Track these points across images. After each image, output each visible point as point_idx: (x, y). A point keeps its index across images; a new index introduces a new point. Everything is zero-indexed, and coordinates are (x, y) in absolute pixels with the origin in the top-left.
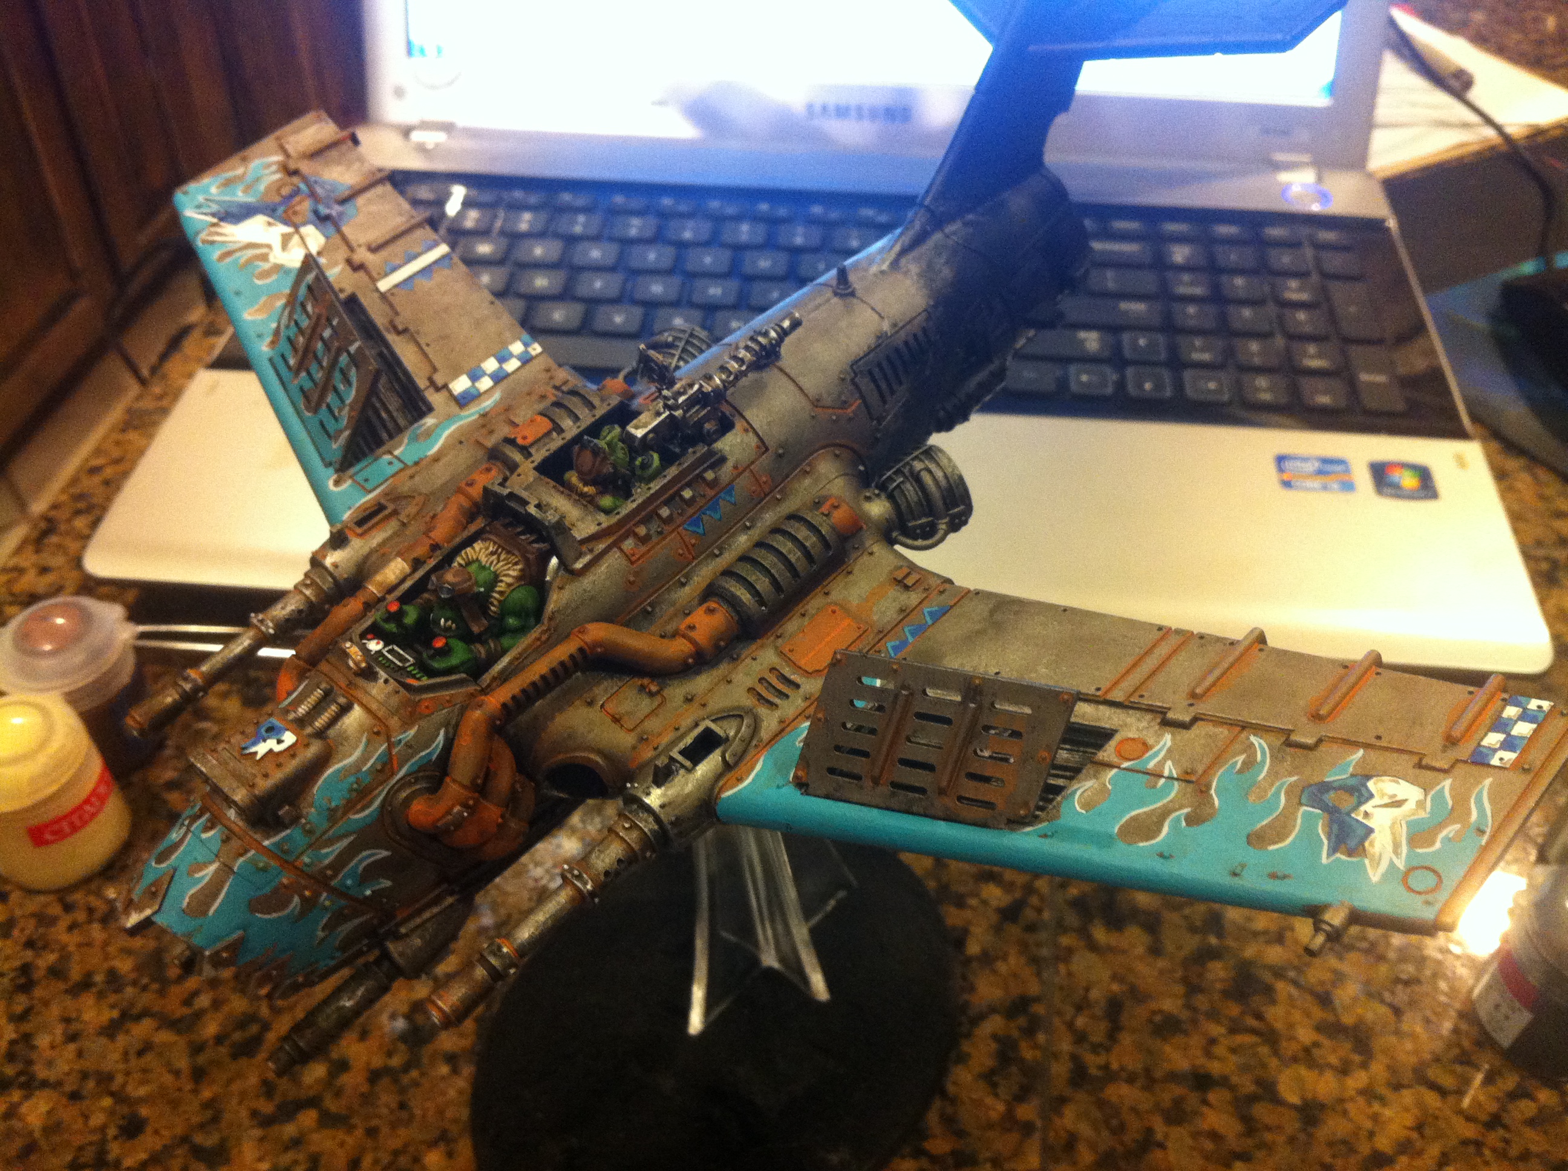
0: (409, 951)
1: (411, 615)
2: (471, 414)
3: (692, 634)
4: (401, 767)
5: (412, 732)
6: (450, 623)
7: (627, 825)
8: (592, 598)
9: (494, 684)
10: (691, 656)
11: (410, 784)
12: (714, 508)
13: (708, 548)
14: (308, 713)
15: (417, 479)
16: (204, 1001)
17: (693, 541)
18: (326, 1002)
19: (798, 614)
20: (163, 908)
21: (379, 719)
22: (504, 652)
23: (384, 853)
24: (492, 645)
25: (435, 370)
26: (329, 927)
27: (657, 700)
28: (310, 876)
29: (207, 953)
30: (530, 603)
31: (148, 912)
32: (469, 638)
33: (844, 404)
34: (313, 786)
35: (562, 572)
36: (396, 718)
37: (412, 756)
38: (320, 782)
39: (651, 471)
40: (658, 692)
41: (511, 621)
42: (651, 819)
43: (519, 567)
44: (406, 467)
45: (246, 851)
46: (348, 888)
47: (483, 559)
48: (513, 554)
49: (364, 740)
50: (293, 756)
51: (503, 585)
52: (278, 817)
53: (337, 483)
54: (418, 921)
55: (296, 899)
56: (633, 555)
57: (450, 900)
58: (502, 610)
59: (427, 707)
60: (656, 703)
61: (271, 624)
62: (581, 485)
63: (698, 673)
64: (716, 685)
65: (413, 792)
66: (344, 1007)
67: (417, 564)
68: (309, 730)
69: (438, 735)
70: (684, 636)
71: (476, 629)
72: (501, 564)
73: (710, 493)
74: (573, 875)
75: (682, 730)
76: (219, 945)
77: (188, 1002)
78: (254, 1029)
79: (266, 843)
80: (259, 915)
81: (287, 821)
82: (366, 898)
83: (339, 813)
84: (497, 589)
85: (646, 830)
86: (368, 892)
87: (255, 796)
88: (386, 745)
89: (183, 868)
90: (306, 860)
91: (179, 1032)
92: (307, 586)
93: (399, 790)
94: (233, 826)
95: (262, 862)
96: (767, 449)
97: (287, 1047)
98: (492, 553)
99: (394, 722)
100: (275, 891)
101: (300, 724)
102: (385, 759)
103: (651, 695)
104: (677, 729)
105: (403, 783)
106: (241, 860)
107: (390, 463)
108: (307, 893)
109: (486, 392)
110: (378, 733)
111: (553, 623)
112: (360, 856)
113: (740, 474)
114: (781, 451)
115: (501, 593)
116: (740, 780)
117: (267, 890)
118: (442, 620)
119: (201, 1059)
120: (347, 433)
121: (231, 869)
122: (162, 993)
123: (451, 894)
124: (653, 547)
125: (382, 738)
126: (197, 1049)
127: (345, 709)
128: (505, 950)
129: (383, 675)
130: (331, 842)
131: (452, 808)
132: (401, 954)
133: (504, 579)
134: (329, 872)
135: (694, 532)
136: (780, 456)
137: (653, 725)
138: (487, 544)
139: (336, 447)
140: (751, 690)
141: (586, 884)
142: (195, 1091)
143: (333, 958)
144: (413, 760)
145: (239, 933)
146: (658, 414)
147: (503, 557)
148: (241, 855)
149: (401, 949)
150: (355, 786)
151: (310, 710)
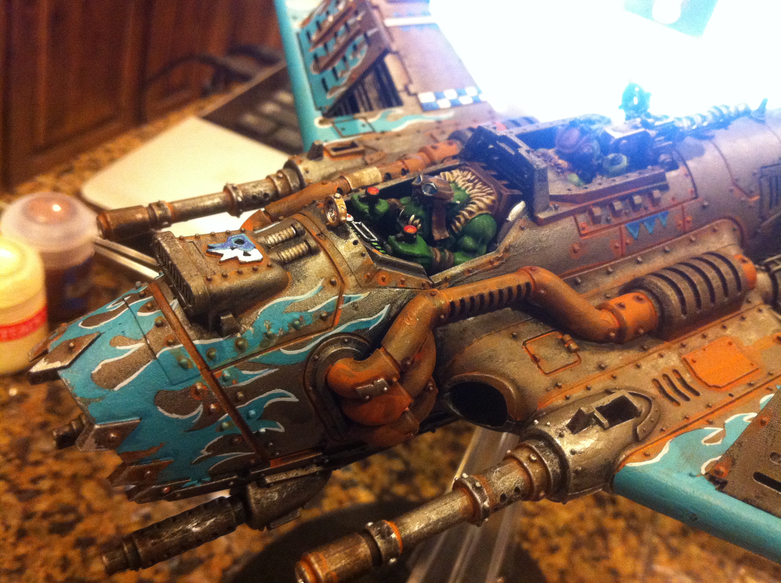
0: (264, 501)
1: (383, 206)
2: (429, 118)
3: (622, 312)
4: (340, 325)
5: (363, 296)
6: (417, 221)
7: (534, 458)
8: (542, 249)
9: (444, 285)
10: (613, 330)
11: (344, 343)
12: (651, 222)
13: (634, 253)
14: (276, 244)
15: (381, 142)
16: (45, 485)
17: (628, 241)
18: (175, 520)
19: (700, 334)
20: (72, 367)
21: (338, 272)
22: (455, 264)
23: (293, 399)
24: (447, 254)
25: (410, 82)
26: (216, 449)
27: (573, 358)
28: (222, 391)
29: (97, 427)
30: (490, 232)
31: (58, 364)
32: (430, 241)
33: (750, 194)
34: (259, 308)
35: (525, 217)
36: (353, 278)
37: (354, 318)
38: (267, 306)
39: (617, 167)
40: (575, 351)
41: (469, 242)
42: (556, 460)
43: (492, 198)
44: (374, 131)
45: (175, 343)
46: (249, 417)
47: (460, 183)
48: (489, 187)
49: (320, 284)
50: (255, 270)
51: (474, 206)
52: (219, 321)
53: (321, 122)
54: (283, 477)
55: (200, 408)
56: (584, 229)
57: (315, 469)
58: (464, 228)
59: (383, 279)
60: (572, 360)
61: (241, 194)
62: (556, 157)
63: (612, 349)
64: (627, 365)
65: (343, 351)
66: (189, 531)
67: (388, 177)
68: (274, 256)
69: (383, 308)
70: (612, 311)
71: (437, 235)
72: (475, 190)
73: (652, 209)
74: (474, 486)
75: (592, 392)
76: (112, 424)
77: (35, 481)
78: (71, 517)
79: (197, 342)
80: (161, 410)
81: (225, 328)
82: (258, 433)
83: (275, 341)
84: (469, 209)
85: (550, 469)
86: (263, 430)
87: (209, 290)
88: (337, 297)
89: (108, 337)
90: (227, 374)
91: (21, 499)
92: (278, 178)
93: (331, 344)
94: (171, 316)
95: (187, 358)
96: (696, 198)
97: (126, 549)
98: (469, 181)
99: (351, 280)
100: (186, 393)
101: (267, 248)
102: (331, 310)
103: (569, 350)
104: (588, 389)
105: (338, 339)
106: (168, 349)
107: (363, 126)
108: (213, 407)
109: (444, 109)
110: (333, 284)
111: (507, 255)
112: (273, 392)
113: (675, 205)
114: (706, 204)
115: (471, 213)
116: (647, 456)
117: (178, 388)
118: (413, 216)
119: (28, 524)
120: (343, 89)
121: (154, 354)
122: (20, 468)
123: (318, 465)
124: (601, 230)
125: (336, 290)
126: (28, 516)
127: (312, 252)
128: (393, 536)
129: (354, 237)
130: (255, 366)
131: (377, 378)
132: (258, 502)
133: (477, 202)
134: (240, 395)
135: (631, 234)
136: (704, 207)
137: (566, 376)
138: (466, 173)
139: (330, 98)
140: (655, 381)
141: (484, 500)
142: (15, 545)
143: (200, 481)
144: (354, 322)
145: (135, 419)
146: (636, 127)
147: (479, 186)
148: (169, 344)
149: (258, 496)
150: (297, 322)
151: (279, 242)
